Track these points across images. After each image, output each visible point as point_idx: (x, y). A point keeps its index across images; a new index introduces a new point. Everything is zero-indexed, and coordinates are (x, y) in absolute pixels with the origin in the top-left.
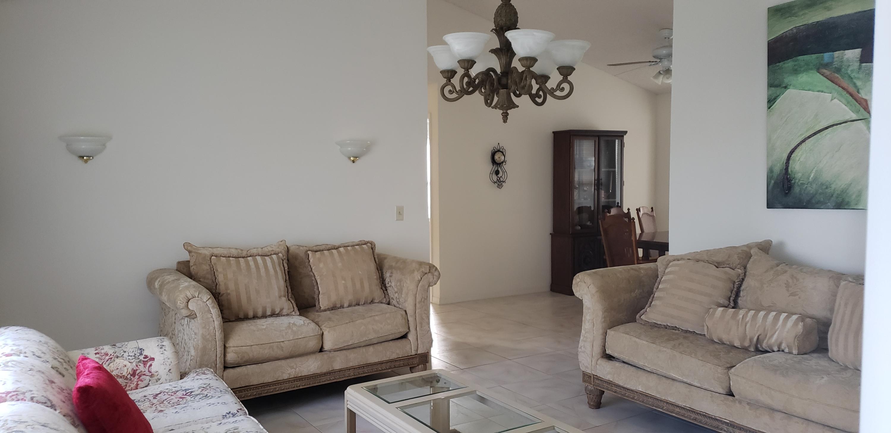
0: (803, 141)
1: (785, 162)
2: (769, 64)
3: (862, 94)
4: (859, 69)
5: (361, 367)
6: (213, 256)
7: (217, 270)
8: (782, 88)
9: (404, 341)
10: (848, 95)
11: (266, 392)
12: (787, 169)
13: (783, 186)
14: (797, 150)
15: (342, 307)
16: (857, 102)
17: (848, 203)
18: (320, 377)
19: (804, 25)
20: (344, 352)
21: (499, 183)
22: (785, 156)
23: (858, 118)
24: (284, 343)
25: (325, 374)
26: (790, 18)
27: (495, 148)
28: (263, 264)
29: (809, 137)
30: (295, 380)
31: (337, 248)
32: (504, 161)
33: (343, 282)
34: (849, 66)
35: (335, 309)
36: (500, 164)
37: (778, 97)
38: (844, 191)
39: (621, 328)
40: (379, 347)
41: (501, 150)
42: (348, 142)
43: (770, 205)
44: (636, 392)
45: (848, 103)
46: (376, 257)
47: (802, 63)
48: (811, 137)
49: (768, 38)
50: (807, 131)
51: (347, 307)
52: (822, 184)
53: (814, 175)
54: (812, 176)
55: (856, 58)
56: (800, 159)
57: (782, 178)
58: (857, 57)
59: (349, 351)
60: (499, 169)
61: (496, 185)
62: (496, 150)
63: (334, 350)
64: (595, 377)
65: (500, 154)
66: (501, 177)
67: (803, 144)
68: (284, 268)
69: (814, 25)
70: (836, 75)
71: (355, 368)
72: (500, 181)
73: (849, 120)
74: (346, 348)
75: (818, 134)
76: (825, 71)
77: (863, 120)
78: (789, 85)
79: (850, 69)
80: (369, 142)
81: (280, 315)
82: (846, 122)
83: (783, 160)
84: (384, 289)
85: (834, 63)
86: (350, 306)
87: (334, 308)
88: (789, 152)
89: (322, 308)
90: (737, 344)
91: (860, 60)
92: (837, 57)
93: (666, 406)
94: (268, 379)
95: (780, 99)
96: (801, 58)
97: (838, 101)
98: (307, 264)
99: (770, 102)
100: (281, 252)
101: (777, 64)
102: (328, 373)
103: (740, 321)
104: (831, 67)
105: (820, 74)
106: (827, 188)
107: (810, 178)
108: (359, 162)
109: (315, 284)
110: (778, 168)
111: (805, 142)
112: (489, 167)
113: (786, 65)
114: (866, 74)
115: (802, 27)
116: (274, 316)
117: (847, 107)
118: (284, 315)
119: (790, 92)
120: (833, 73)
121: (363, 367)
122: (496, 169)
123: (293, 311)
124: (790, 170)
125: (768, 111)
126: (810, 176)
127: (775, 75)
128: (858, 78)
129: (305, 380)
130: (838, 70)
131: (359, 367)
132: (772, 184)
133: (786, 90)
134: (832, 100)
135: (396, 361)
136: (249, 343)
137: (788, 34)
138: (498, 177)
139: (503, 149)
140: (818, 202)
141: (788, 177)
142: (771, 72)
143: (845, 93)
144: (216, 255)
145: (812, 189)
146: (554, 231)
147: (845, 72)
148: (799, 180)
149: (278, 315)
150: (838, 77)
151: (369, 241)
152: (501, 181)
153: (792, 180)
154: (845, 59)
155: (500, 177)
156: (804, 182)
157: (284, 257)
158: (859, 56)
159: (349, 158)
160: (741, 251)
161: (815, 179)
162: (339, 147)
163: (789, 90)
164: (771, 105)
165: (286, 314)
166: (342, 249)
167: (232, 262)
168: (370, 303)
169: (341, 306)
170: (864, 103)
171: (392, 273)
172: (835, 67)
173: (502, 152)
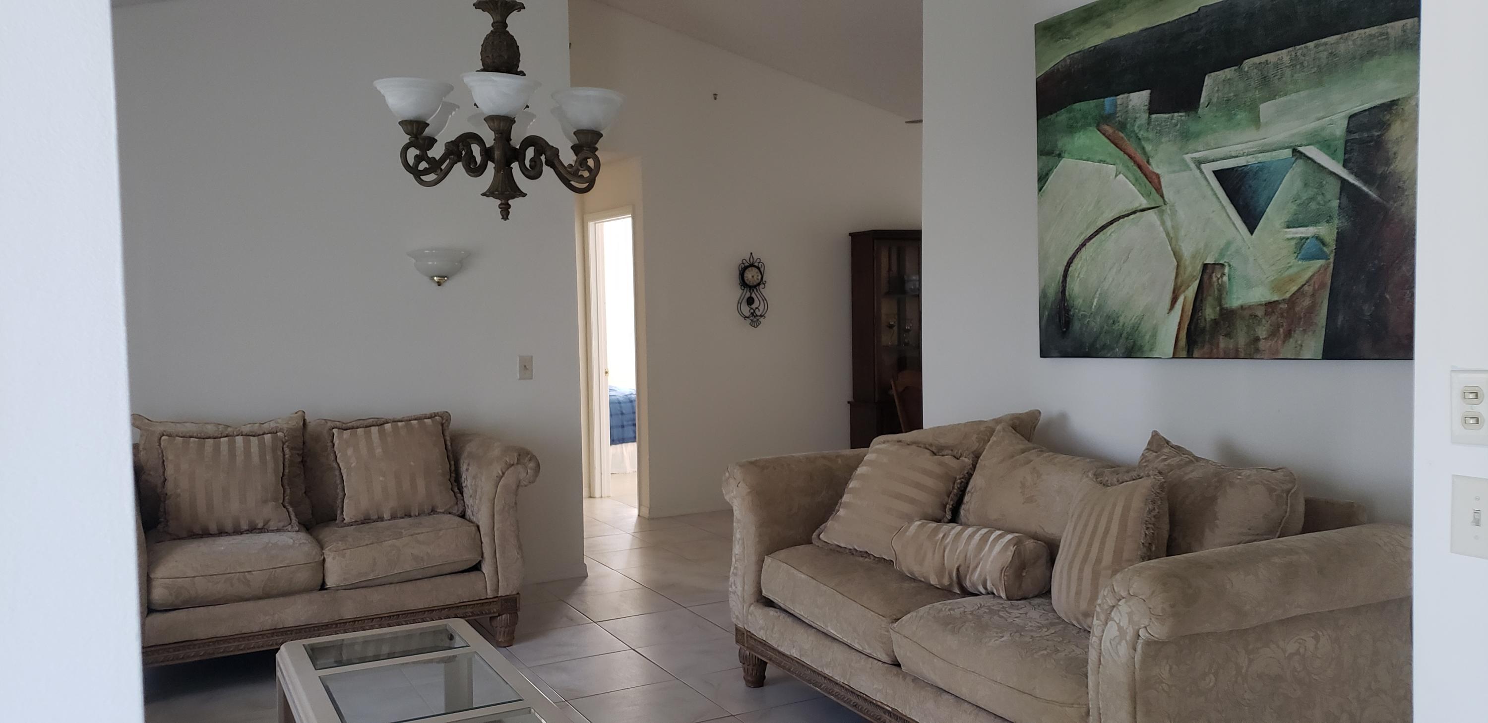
0: (1083, 245)
1: (1061, 281)
2: (1039, 117)
3: (1153, 166)
4: (1148, 124)
5: (393, 616)
6: (163, 435)
7: (167, 458)
8: (1055, 156)
9: (473, 575)
10: (1135, 168)
11: (221, 651)
12: (1063, 291)
13: (1060, 321)
14: (1075, 259)
15: (381, 519)
16: (1147, 179)
17: (1141, 348)
18: (319, 630)
19: (1079, 52)
20: (363, 591)
21: (754, 319)
22: (1061, 269)
23: (1149, 206)
24: (252, 574)
25: (327, 625)
26: (1061, 41)
27: (744, 261)
28: (243, 449)
29: (1090, 238)
30: (273, 633)
31: (380, 423)
32: (761, 282)
33: (381, 478)
34: (1136, 118)
35: (367, 523)
36: (755, 287)
37: (1051, 172)
38: (1136, 328)
39: (782, 554)
40: (426, 585)
41: (756, 264)
42: (427, 251)
43: (1044, 354)
44: (792, 659)
45: (1137, 180)
46: (448, 438)
47: (1079, 116)
48: (1092, 238)
49: (1037, 73)
50: (1087, 228)
51: (389, 520)
52: (1108, 317)
53: (1097, 301)
54: (1095, 304)
55: (1144, 106)
56: (1079, 274)
57: (1058, 307)
58: (1146, 104)
59: (369, 590)
60: (753, 295)
61: (749, 321)
62: (747, 264)
63: (344, 588)
64: (749, 634)
65: (755, 270)
66: (756, 308)
67: (1083, 249)
68: (284, 455)
69: (1091, 52)
70: (1121, 135)
71: (382, 618)
72: (755, 314)
73: (1139, 208)
74: (364, 584)
75: (1101, 233)
76: (1106, 127)
77: (1155, 209)
78: (1064, 151)
79: (1137, 125)
80: (463, 252)
81: (266, 531)
82: (1134, 212)
83: (1059, 277)
84: (456, 490)
85: (1117, 115)
86: (393, 517)
87: (366, 520)
88: (1065, 263)
89: (347, 520)
90: (933, 581)
91: (1149, 109)
92: (1120, 104)
93: (824, 683)
94: (223, 630)
95: (1053, 174)
96: (1077, 106)
97: (1124, 178)
98: (329, 449)
99: (1041, 181)
100: (281, 430)
101: (1049, 117)
102: (332, 625)
103: (938, 544)
104: (1114, 122)
105: (1101, 132)
106: (1114, 323)
107: (1093, 307)
108: (449, 285)
109: (339, 481)
110: (1052, 291)
111: (1085, 247)
112: (736, 293)
113: (1059, 118)
114: (1157, 133)
115: (1077, 55)
116: (254, 531)
117: (1135, 187)
118: (272, 531)
119: (1066, 163)
120: (1116, 132)
121: (396, 615)
122: (748, 295)
123: (290, 524)
124: (1067, 294)
125: (1038, 194)
126: (1093, 304)
127: (1046, 135)
128: (1147, 139)
129: (291, 634)
130: (1122, 126)
131: (390, 616)
132: (1045, 318)
133: (1061, 160)
134: (1116, 176)
135: (458, 607)
136: (190, 573)
137: (1060, 67)
138: (752, 309)
139: (759, 263)
140: (1104, 347)
141: (1066, 305)
142: (1042, 131)
143: (1133, 164)
144: (168, 433)
145: (1095, 324)
146: (854, 397)
147: (1131, 130)
148: (1079, 311)
149: (263, 530)
150: (1122, 138)
151: (438, 413)
152: (757, 316)
153: (1070, 311)
154: (1130, 107)
155: (754, 309)
156: (1086, 313)
157: (286, 438)
158: (1147, 103)
159: (432, 278)
160: (985, 429)
161: (1100, 307)
162: (414, 261)
163: (1064, 159)
164: (1041, 186)
165: (276, 528)
166: (388, 426)
167: (191, 445)
168: (429, 514)
169: (379, 518)
170: (1156, 181)
171: (469, 465)
172: (1119, 121)
173: (758, 268)
